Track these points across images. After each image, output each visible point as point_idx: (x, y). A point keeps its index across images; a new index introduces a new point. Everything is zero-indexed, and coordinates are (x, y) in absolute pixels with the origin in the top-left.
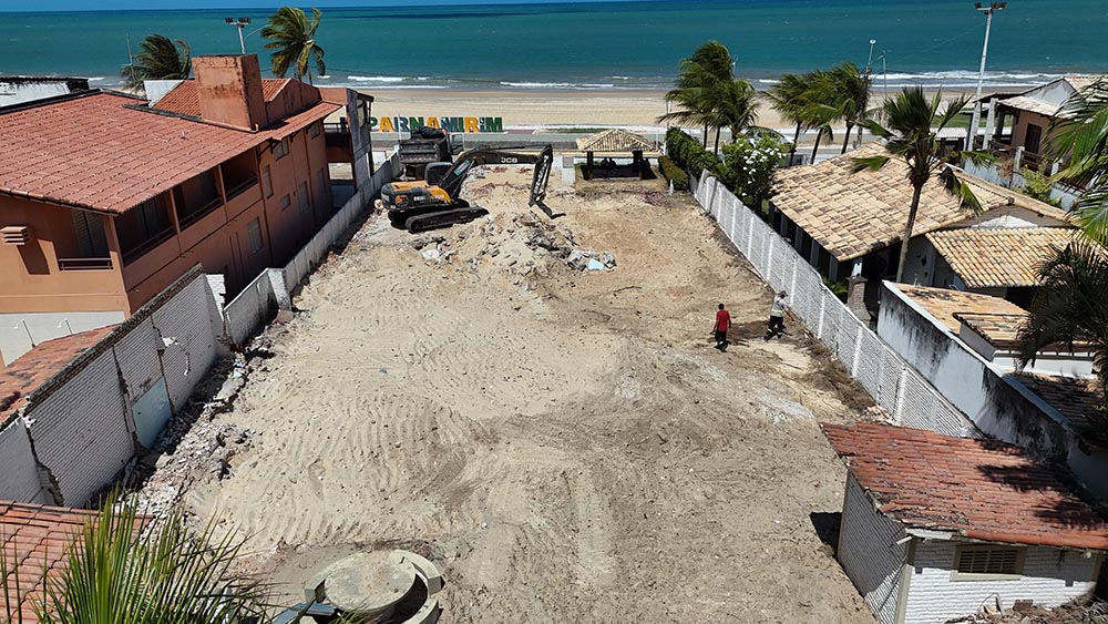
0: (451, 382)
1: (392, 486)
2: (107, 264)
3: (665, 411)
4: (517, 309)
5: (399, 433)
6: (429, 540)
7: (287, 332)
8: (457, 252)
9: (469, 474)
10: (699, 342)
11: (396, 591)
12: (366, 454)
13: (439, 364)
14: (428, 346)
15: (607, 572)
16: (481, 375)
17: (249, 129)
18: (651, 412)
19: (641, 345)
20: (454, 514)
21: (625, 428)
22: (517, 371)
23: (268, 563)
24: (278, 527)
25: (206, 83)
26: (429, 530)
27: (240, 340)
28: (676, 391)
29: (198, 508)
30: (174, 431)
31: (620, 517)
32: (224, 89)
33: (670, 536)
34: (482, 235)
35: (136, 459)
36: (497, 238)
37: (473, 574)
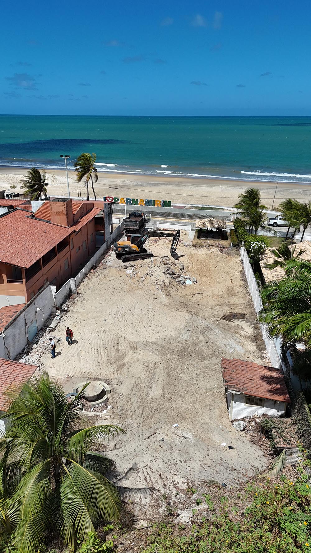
0: (127, 327)
1: (102, 361)
2: (22, 282)
3: (195, 344)
4: (156, 299)
5: (107, 344)
6: (110, 379)
7: (75, 302)
8: (138, 272)
9: (126, 360)
10: (217, 319)
11: (97, 392)
12: (95, 350)
13: (124, 319)
14: (121, 312)
15: (159, 394)
16: (137, 325)
17: (67, 227)
18: (190, 345)
19: (196, 318)
20: (119, 372)
21: (180, 349)
22: (149, 324)
23: (64, 381)
24: (67, 370)
25: (53, 210)
26: (111, 376)
27: (59, 305)
28: (201, 338)
29: (45, 362)
30: (38, 337)
31: (168, 379)
32: (59, 213)
33: (181, 386)
34: (148, 267)
35: (27, 345)
36: (153, 269)
37: (120, 390)
